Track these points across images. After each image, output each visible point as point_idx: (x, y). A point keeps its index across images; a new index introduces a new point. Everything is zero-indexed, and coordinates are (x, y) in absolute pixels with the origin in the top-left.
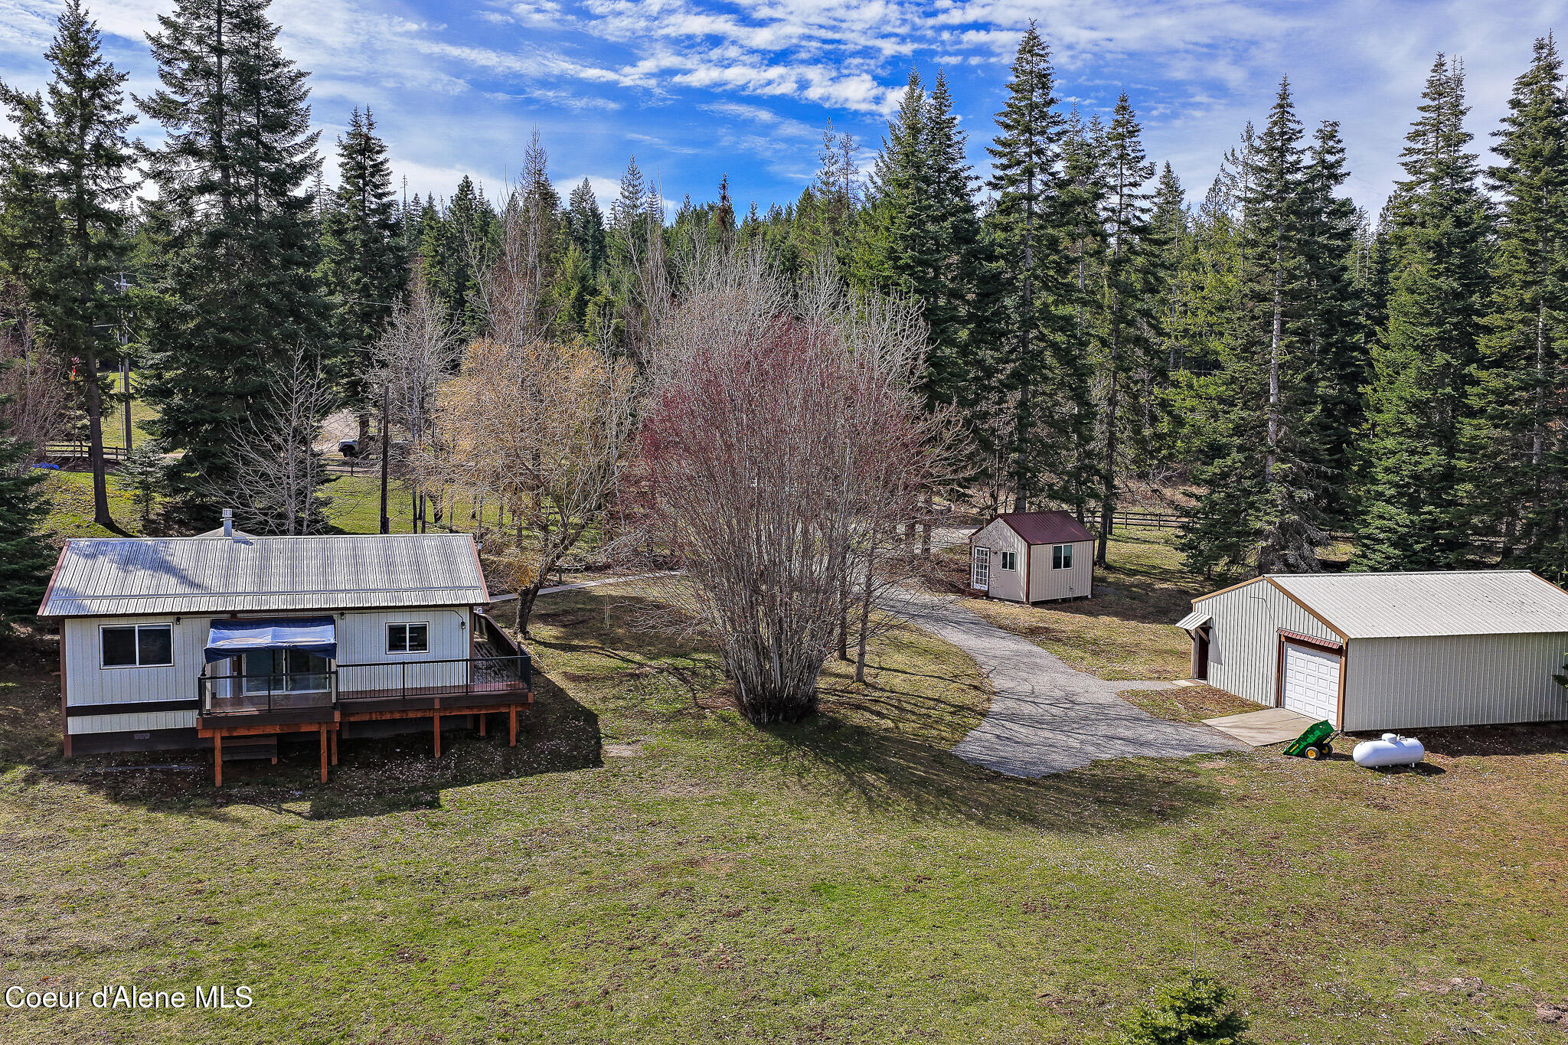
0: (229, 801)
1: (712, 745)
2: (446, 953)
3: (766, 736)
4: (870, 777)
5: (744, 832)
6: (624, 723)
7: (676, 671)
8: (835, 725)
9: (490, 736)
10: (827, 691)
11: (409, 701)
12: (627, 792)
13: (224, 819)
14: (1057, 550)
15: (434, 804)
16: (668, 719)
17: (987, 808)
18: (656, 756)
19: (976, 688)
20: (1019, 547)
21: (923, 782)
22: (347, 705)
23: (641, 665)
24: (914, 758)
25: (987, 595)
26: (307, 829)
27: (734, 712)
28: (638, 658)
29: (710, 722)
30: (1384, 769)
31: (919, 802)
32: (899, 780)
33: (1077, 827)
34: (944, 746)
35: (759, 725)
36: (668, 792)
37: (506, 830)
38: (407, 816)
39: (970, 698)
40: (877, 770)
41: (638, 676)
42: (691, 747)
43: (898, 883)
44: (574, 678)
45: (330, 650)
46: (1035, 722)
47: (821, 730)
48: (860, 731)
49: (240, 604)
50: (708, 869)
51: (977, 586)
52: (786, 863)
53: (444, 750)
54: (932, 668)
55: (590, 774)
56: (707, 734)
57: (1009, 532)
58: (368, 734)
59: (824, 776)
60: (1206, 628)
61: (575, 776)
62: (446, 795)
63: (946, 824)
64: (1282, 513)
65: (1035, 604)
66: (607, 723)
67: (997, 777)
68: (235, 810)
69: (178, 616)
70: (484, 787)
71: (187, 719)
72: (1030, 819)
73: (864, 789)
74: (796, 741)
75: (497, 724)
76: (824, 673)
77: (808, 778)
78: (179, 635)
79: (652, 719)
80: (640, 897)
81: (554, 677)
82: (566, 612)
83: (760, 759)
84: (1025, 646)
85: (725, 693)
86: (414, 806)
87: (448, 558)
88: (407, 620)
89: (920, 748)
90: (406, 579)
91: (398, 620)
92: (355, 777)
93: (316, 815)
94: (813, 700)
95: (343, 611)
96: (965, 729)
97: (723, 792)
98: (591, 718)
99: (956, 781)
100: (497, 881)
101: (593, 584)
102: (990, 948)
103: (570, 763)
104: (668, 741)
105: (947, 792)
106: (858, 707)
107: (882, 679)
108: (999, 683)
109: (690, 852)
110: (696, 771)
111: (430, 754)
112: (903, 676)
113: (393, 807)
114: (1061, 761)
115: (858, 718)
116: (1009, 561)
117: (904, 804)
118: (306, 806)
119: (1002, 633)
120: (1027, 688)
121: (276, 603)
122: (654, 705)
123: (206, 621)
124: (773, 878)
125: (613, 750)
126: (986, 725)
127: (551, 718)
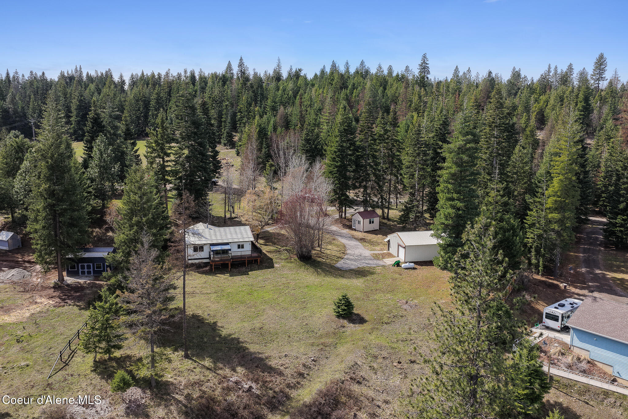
0: (216, 274)
1: (293, 264)
2: (255, 294)
3: (302, 263)
4: (319, 270)
5: (297, 279)
6: (278, 260)
7: (286, 250)
8: (315, 261)
9: (255, 263)
10: (315, 254)
11: (241, 257)
12: (279, 272)
13: (217, 276)
14: (370, 220)
15: (248, 274)
16: (285, 259)
17: (336, 275)
18: (283, 266)
19: (343, 253)
20: (361, 219)
21: (328, 271)
22: (233, 258)
23: (280, 249)
24: (327, 267)
25: (355, 230)
26: (230, 278)
27: (297, 258)
28: (279, 247)
29: (293, 260)
30: (406, 269)
31: (326, 274)
32: (324, 271)
33: (350, 278)
34: (333, 264)
35: (301, 260)
36: (285, 273)
37: (260, 278)
38: (244, 276)
39: (342, 255)
40: (320, 269)
41: (280, 251)
42: (289, 265)
43: (319, 286)
44: (268, 252)
45: (230, 250)
46: (352, 260)
47: (312, 262)
48: (319, 262)
49: (214, 242)
50: (291, 284)
51: (353, 227)
52: (303, 283)
53: (248, 265)
54: (336, 249)
55: (272, 269)
56: (291, 262)
57: (359, 216)
58: (235, 263)
59: (311, 270)
60: (389, 241)
61: (270, 270)
62: (250, 273)
63: (329, 277)
64: (416, 213)
65: (365, 232)
66: (274, 260)
67: (341, 270)
68: (218, 275)
69: (205, 244)
70: (255, 271)
71: (208, 261)
72: (343, 277)
73: (317, 272)
74: (307, 264)
75: (256, 261)
76: (315, 250)
77: (309, 270)
78: (205, 247)
79: (282, 259)
80: (281, 287)
81: (264, 251)
82: (265, 237)
83: (300, 267)
84: (358, 243)
85: (295, 254)
86: (245, 275)
87: (246, 231)
88: (241, 244)
89: (329, 265)
90: (240, 236)
91: (239, 243)
92: (234, 270)
93: (231, 276)
94: (311, 256)
95: (230, 243)
96: (338, 261)
97: (294, 272)
98: (272, 259)
99: (333, 271)
100: (260, 285)
101: (269, 229)
102: (329, 294)
103: (269, 268)
104: (285, 264)
105: (331, 273)
106: (320, 257)
107: (326, 251)
108: (348, 252)
109: (288, 281)
110: (290, 269)
111: (245, 266)
112: (330, 251)
113: (242, 275)
114: (353, 267)
115: (319, 259)
116: (359, 222)
117: (323, 274)
118: (229, 275)
119: (354, 240)
120: (353, 253)
121: (220, 242)
122: (282, 257)
123: (209, 245)
124: (301, 285)
125: (276, 265)
126: (342, 261)
127: (265, 260)
